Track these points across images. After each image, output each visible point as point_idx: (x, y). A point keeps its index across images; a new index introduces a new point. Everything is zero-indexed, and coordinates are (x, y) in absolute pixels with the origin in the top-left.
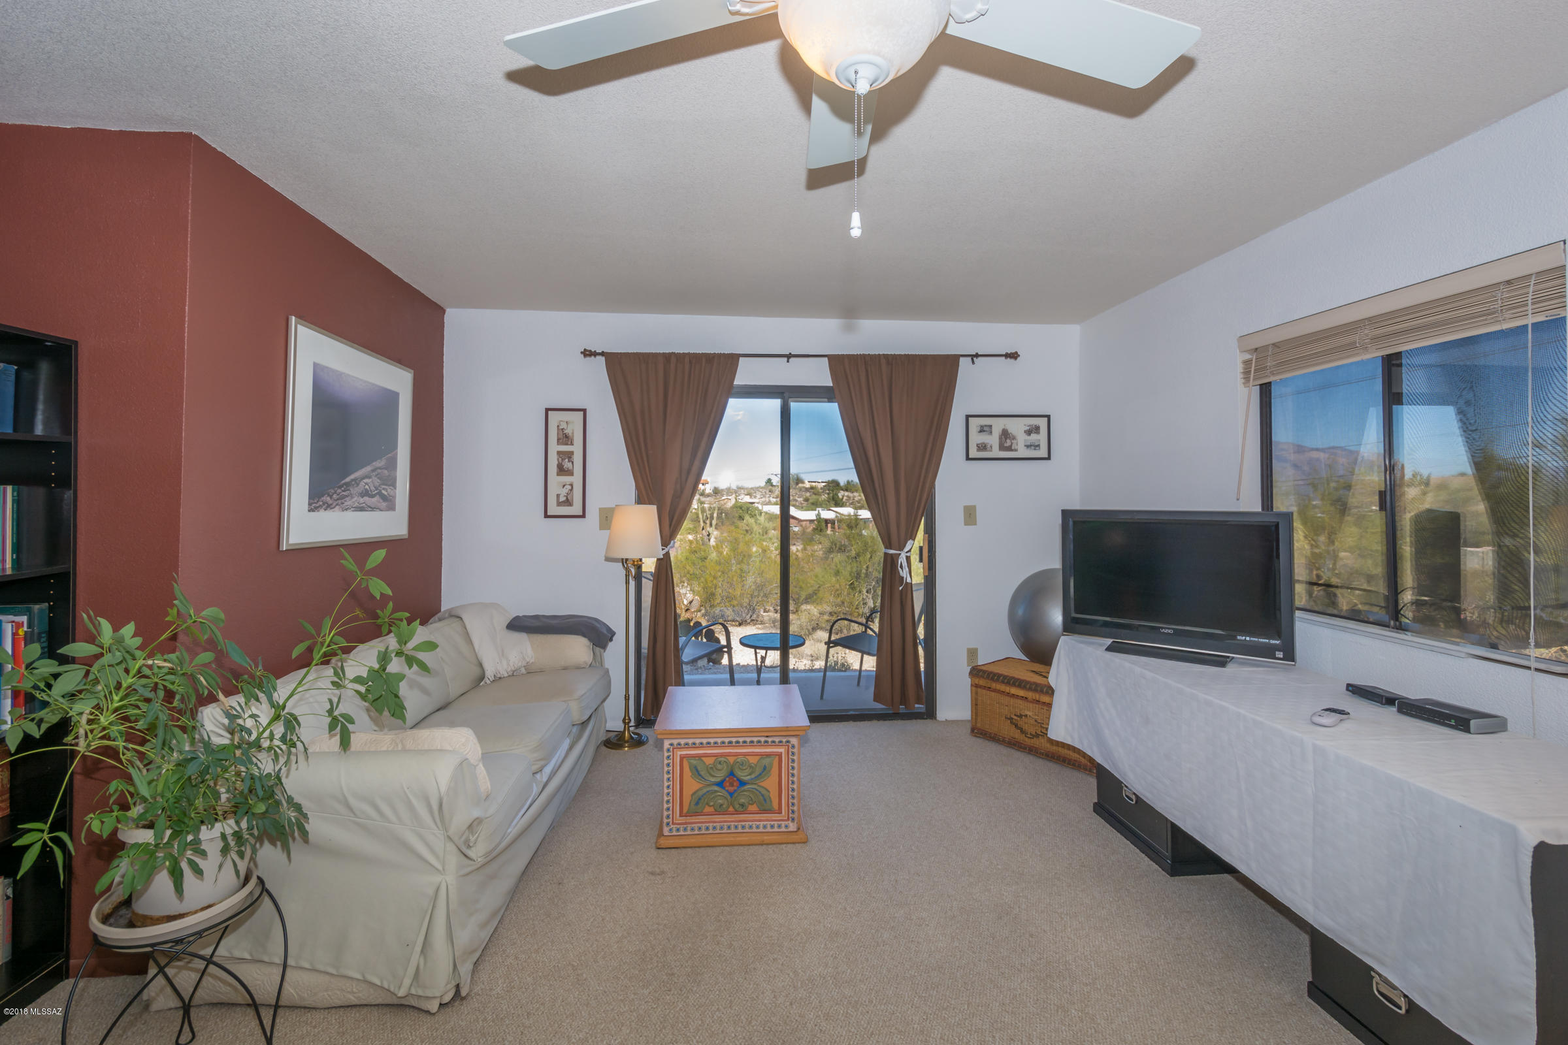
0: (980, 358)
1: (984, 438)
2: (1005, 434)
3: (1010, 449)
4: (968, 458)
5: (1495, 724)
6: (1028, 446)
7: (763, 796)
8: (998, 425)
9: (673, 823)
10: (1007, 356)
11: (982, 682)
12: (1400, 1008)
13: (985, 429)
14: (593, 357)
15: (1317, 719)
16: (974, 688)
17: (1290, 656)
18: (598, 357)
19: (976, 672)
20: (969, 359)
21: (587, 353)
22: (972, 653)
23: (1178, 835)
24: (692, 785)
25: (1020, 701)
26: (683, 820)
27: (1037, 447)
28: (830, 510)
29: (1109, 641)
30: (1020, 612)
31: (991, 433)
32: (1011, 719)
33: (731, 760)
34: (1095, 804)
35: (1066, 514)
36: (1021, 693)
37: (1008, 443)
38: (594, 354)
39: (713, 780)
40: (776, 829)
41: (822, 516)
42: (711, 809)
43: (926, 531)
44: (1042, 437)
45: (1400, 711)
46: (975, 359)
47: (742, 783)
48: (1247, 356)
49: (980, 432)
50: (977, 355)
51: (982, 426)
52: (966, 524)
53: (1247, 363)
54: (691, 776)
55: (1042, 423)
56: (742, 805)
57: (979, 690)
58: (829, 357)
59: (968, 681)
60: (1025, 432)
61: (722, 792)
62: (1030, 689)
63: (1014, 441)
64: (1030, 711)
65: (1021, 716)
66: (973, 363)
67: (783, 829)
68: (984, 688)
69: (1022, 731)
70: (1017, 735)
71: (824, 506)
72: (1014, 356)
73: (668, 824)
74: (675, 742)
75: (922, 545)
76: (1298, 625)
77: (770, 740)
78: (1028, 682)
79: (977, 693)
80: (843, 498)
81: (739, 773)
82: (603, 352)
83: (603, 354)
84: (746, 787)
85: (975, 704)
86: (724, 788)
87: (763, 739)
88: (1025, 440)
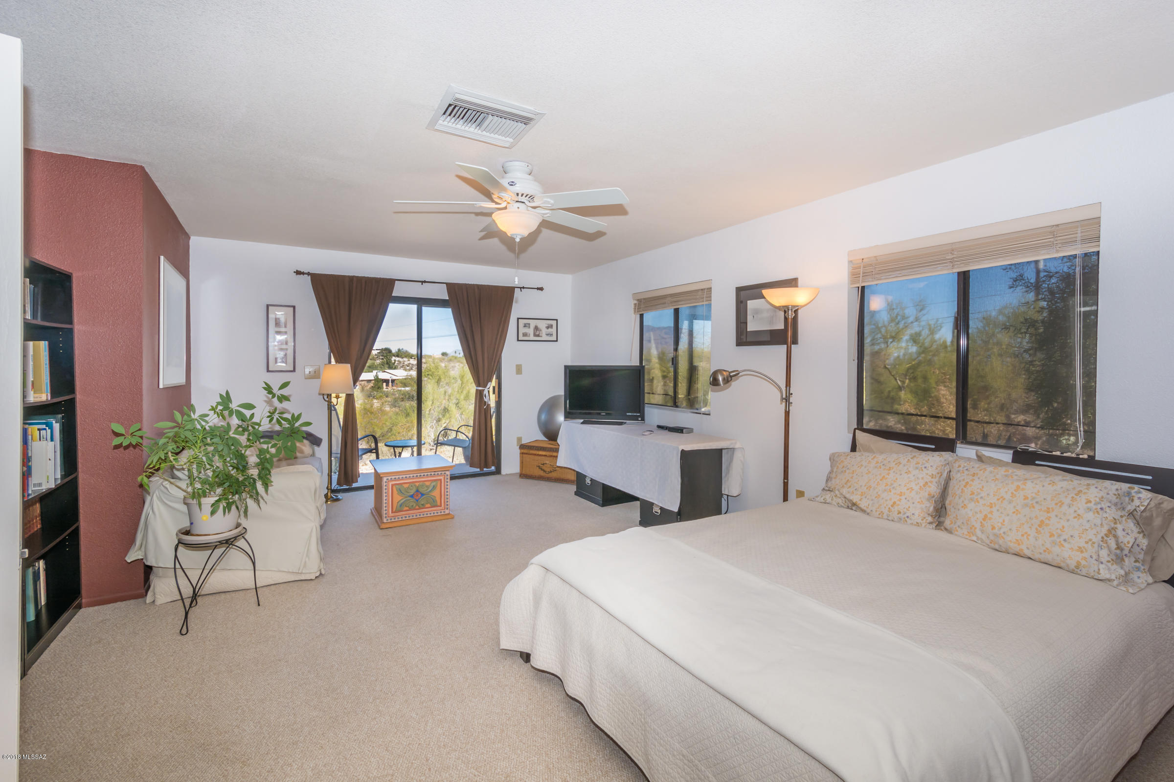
0: (525, 289)
1: (526, 330)
2: (536, 328)
3: (538, 336)
4: (518, 340)
5: (690, 431)
6: (547, 335)
7: (433, 499)
8: (533, 323)
9: (388, 517)
10: (538, 289)
11: (525, 451)
12: (658, 513)
13: (527, 325)
14: (302, 275)
15: (644, 433)
16: (521, 455)
17: (643, 419)
18: (305, 275)
19: (522, 447)
20: (519, 289)
21: (298, 273)
22: (519, 439)
23: (606, 489)
24: (398, 498)
25: (543, 457)
26: (393, 514)
27: (551, 335)
28: (385, 372)
29: (582, 421)
30: (543, 417)
31: (529, 327)
32: (539, 466)
33: (417, 484)
34: (575, 492)
35: (566, 367)
36: (544, 453)
37: (537, 333)
38: (303, 273)
39: (409, 494)
40: (439, 514)
41: (380, 377)
42: (407, 508)
43: (497, 378)
44: (554, 330)
45: (669, 431)
46: (522, 289)
47: (422, 495)
48: (636, 302)
49: (525, 326)
50: (523, 288)
51: (525, 324)
52: (517, 374)
53: (635, 304)
54: (398, 494)
55: (554, 323)
56: (423, 505)
57: (524, 455)
58: (447, 284)
59: (519, 451)
60: (546, 327)
61: (413, 500)
62: (548, 451)
63: (541, 332)
64: (548, 461)
65: (543, 464)
66: (521, 291)
67: (443, 513)
68: (526, 454)
69: (544, 471)
70: (542, 473)
71: (379, 368)
72: (541, 289)
73: (386, 517)
74: (389, 478)
75: (494, 385)
76: (646, 409)
77: (436, 473)
78: (546, 448)
79: (522, 457)
80: (395, 363)
81: (421, 490)
82: (309, 273)
83: (308, 274)
84: (425, 496)
85: (522, 463)
86: (413, 498)
87: (433, 473)
88: (546, 332)
